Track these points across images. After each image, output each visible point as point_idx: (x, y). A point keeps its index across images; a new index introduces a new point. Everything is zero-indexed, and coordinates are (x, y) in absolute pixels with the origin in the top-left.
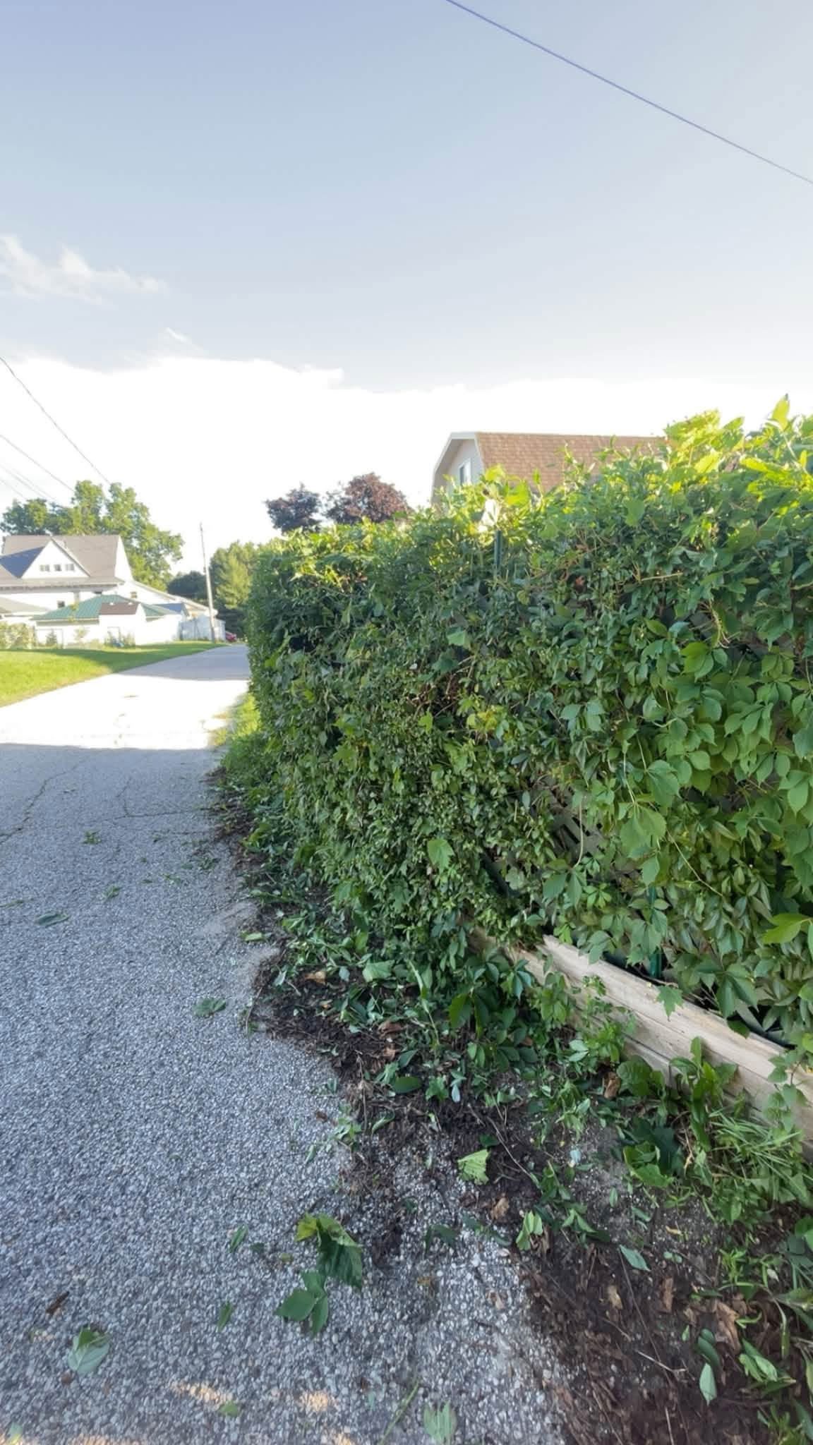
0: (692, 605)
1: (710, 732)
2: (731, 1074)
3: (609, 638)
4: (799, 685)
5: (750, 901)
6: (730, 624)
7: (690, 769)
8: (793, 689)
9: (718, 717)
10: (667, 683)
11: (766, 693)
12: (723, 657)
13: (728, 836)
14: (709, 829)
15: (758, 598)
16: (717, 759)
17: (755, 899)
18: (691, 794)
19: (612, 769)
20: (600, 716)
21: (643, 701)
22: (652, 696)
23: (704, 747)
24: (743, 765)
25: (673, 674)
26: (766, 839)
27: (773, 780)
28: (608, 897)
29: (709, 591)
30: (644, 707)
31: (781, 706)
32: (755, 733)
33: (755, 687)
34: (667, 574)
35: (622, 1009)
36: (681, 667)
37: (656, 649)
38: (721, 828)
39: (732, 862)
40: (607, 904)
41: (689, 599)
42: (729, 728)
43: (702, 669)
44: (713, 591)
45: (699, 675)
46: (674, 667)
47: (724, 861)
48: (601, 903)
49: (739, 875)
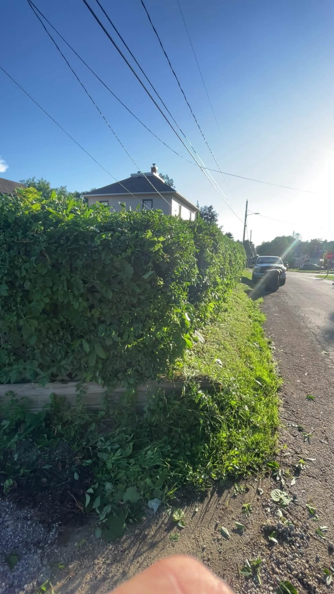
0: (38, 251)
1: (49, 290)
2: (64, 398)
3: (7, 261)
4: (72, 275)
5: (65, 340)
6: (51, 258)
7: (44, 304)
8: (71, 276)
9: (51, 285)
10: (32, 276)
11: (63, 278)
12: (50, 267)
13: (57, 322)
14: (51, 321)
15: (58, 250)
16: (51, 299)
17: (67, 339)
18: (44, 312)
19: (14, 308)
20: (7, 290)
21: (24, 283)
22: (27, 281)
23: (48, 296)
24: (60, 300)
25: (35, 273)
26: (67, 320)
27: (69, 302)
28: (14, 358)
29: (43, 247)
30: (25, 285)
31: (68, 281)
32: (62, 289)
33: (60, 276)
34: (27, 241)
35: (22, 398)
36: (37, 271)
37: (27, 265)
38: (55, 320)
39: (58, 330)
40: (14, 360)
41: (37, 249)
42: (55, 289)
43: (44, 272)
44: (44, 247)
45: (43, 274)
46: (35, 271)
47: (55, 331)
48: (12, 360)
49: (61, 333)
